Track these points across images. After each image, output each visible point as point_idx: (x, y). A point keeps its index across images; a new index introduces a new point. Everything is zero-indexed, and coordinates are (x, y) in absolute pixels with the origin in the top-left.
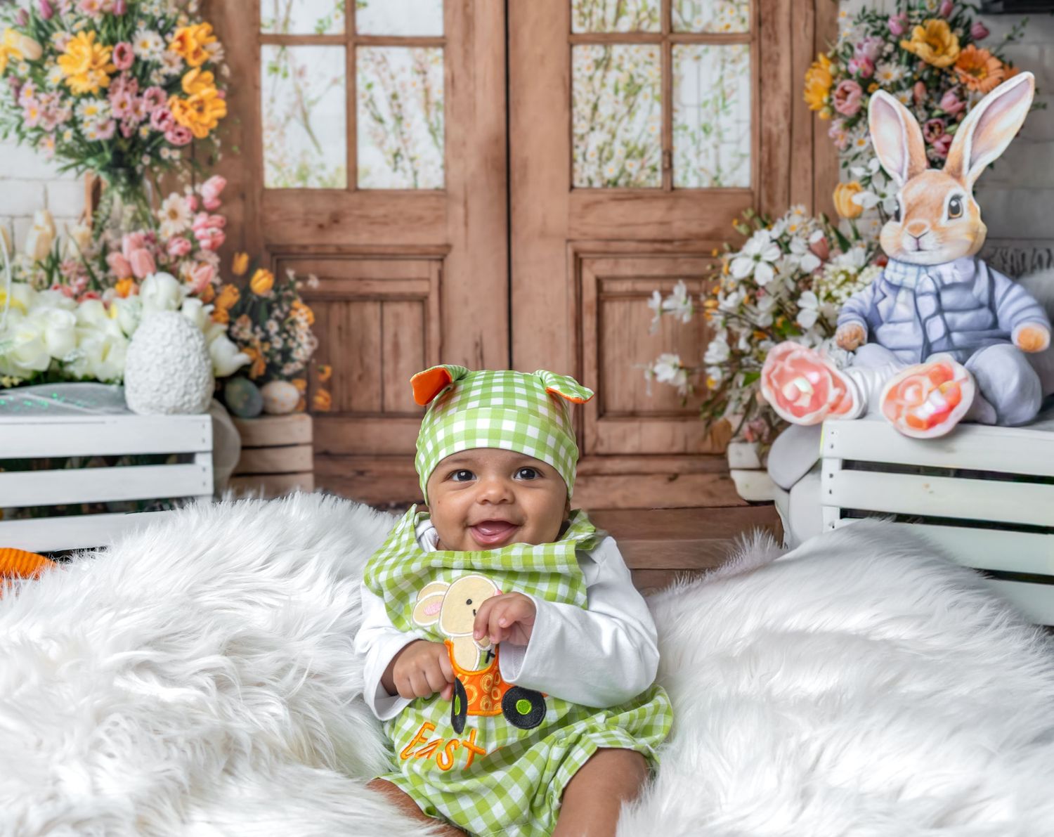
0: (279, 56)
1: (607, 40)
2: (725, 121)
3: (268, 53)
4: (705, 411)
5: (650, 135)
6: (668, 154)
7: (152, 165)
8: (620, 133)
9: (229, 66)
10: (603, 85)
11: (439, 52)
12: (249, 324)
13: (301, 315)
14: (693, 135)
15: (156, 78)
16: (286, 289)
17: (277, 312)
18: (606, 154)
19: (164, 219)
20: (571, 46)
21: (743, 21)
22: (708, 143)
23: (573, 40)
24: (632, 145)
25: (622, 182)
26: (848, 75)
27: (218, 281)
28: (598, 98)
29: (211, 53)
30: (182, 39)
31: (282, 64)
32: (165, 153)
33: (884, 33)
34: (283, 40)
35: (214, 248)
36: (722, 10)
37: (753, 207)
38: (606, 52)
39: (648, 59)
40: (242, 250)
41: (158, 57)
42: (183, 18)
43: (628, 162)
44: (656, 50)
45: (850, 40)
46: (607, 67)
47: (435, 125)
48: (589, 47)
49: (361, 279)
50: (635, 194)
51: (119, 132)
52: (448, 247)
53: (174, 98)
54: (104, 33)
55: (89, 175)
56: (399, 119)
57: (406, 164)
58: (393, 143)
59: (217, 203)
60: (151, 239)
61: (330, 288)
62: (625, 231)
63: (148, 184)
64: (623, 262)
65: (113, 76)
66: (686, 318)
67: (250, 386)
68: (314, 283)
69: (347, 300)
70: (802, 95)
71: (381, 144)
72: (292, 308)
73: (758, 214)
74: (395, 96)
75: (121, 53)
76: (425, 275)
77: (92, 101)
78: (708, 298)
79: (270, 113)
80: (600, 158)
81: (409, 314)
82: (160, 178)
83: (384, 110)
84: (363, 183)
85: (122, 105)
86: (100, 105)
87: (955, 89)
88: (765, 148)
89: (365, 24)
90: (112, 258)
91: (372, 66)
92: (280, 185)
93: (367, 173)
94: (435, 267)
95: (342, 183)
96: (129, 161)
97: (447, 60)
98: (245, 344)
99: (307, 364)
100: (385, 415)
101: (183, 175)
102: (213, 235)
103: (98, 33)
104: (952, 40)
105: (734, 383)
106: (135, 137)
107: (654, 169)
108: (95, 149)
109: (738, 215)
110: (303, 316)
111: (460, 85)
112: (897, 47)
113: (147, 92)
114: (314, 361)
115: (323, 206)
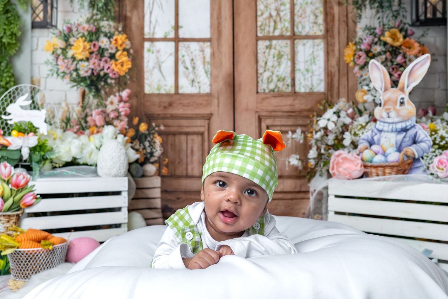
0: (151, 46)
1: (270, 38)
2: (314, 67)
3: (147, 45)
4: (308, 175)
5: (286, 73)
6: (293, 80)
7: (104, 85)
8: (275, 72)
9: (133, 50)
10: (269, 55)
11: (209, 44)
12: (138, 143)
13: (157, 139)
14: (302, 73)
15: (106, 54)
16: (152, 130)
17: (149, 139)
18: (270, 80)
19: (108, 105)
20: (257, 41)
21: (321, 31)
22: (308, 76)
23: (258, 39)
24: (280, 77)
25: (276, 90)
26: (361, 50)
27: (127, 127)
28: (267, 60)
29: (126, 45)
30: (116, 40)
31: (152, 49)
32: (109, 81)
33: (374, 34)
34: (152, 40)
35: (127, 115)
36: (313, 27)
37: (325, 99)
38: (270, 43)
39: (286, 45)
40: (136, 116)
41: (107, 47)
42: (117, 33)
43: (278, 83)
44: (289, 42)
45: (361, 37)
46: (270, 48)
47: (207, 70)
48: (264, 41)
49: (179, 126)
50: (281, 95)
51: (93, 73)
52: (211, 114)
53: (113, 61)
54: (88, 38)
55: (81, 89)
56: (194, 68)
57: (196, 84)
58: (191, 76)
59: (127, 99)
60: (103, 112)
61: (168, 129)
62: (277, 109)
63: (103, 92)
64: (276, 120)
65: (91, 53)
66: (301, 141)
67: (138, 166)
68: (162, 128)
69: (174, 134)
70: (343, 58)
71: (187, 77)
72: (154, 137)
73: (327, 102)
74: (192, 60)
75: (94, 45)
76: (203, 125)
77: (83, 62)
78: (309, 133)
79: (147, 66)
80: (268, 82)
81: (197, 139)
82: (107, 90)
83: (188, 64)
84: (181, 91)
85: (94, 64)
86: (86, 64)
87: (402, 54)
88: (330, 77)
89: (182, 34)
90: (89, 119)
91: (184, 49)
92: (151, 92)
93: (182, 88)
94: (207, 122)
95: (173, 91)
96: (96, 84)
97: (212, 46)
98: (137, 150)
99: (159, 158)
100: (188, 177)
101: (116, 89)
102: (126, 110)
103: (86, 38)
104: (400, 36)
105: (319, 165)
106: (99, 75)
107: (288, 85)
108: (84, 79)
109: (319, 102)
110: (158, 140)
111: (216, 55)
112: (379, 39)
113: (103, 59)
114: (162, 157)
115: (166, 100)
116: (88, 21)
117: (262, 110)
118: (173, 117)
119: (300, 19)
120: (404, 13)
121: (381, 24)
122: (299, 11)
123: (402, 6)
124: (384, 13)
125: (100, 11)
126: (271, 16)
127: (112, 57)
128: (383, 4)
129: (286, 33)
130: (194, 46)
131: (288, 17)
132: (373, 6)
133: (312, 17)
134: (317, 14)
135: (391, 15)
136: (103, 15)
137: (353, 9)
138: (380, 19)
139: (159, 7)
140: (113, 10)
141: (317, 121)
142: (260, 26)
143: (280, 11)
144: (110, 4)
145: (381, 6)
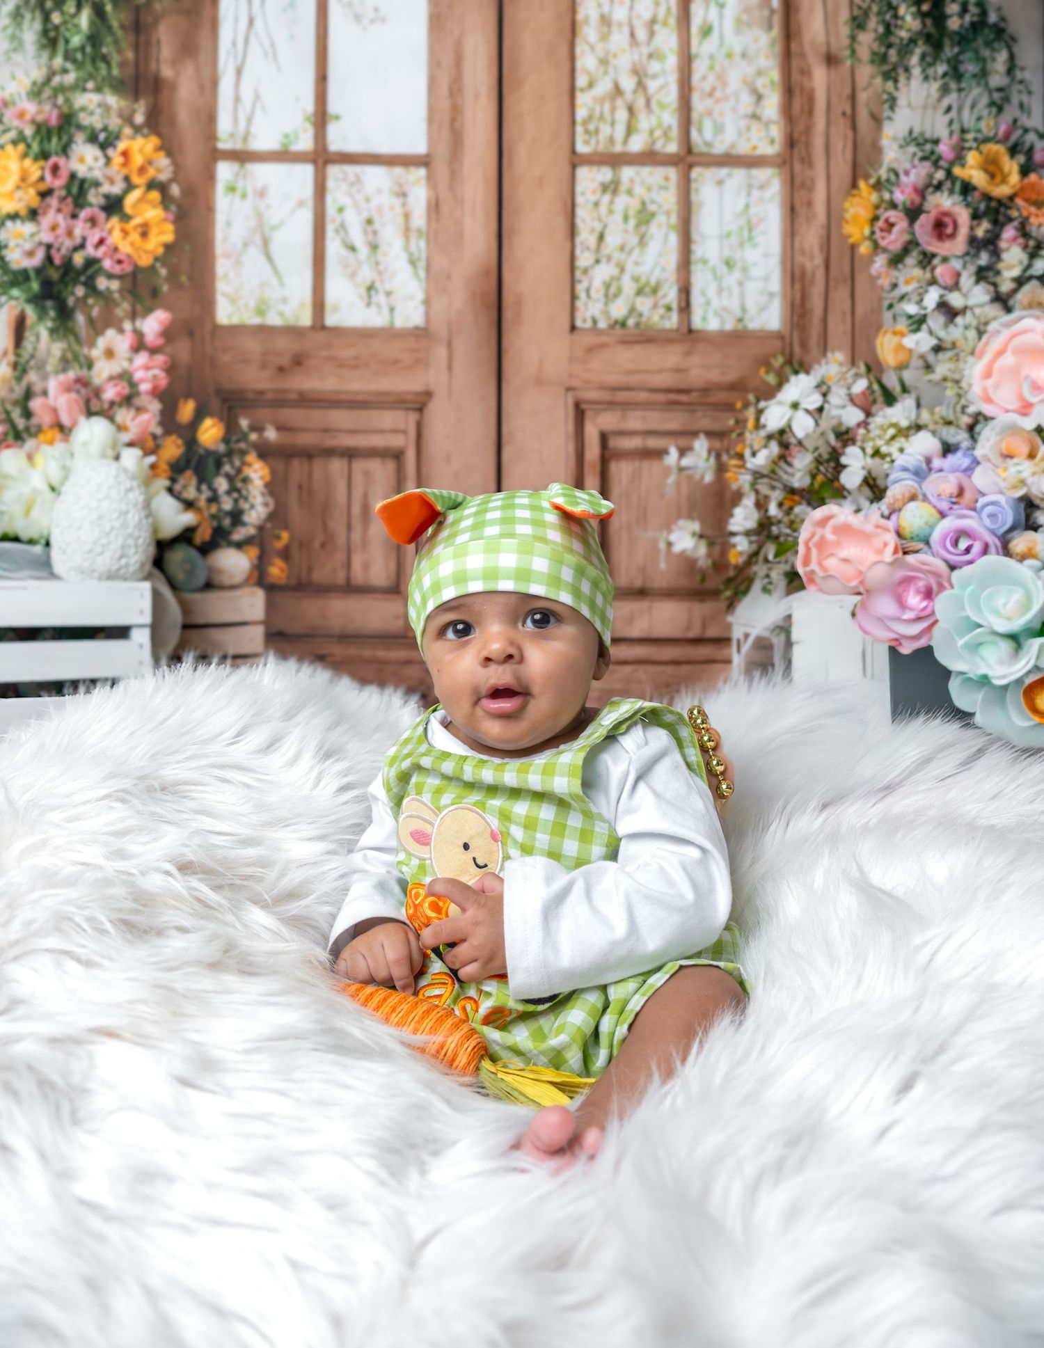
0: (237, 175)
1: (616, 160)
2: (751, 255)
3: (224, 171)
4: (727, 589)
5: (664, 270)
6: (685, 291)
7: (85, 297)
8: (630, 267)
9: (179, 184)
10: (611, 212)
11: (422, 172)
12: (194, 482)
13: (255, 471)
14: (713, 270)
15: (94, 198)
16: (238, 441)
17: (227, 468)
18: (613, 290)
19: (98, 359)
20: (574, 167)
21: (772, 142)
22: (731, 279)
23: (576, 160)
24: (643, 280)
25: (631, 322)
26: (893, 205)
27: (158, 431)
28: (605, 227)
29: (159, 170)
30: (125, 154)
31: (240, 184)
32: (102, 283)
33: (934, 158)
34: (242, 157)
35: (156, 393)
36: (748, 129)
37: (783, 353)
38: (615, 174)
39: (663, 183)
40: (187, 396)
41: (97, 174)
42: (127, 131)
43: (639, 300)
44: (672, 173)
45: (895, 166)
46: (615, 192)
47: (416, 254)
48: (595, 169)
49: (326, 431)
50: (647, 337)
51: (49, 259)
52: (428, 394)
53: (115, 221)
54: (35, 147)
55: (11, 308)
56: (374, 247)
57: (381, 298)
58: (366, 274)
59: (160, 341)
60: (83, 382)
61: (289, 439)
62: (634, 380)
63: (80, 319)
64: (632, 414)
65: (45, 194)
66: (709, 478)
67: (194, 553)
68: (271, 434)
69: (309, 454)
70: (840, 227)
71: (353, 275)
72: (244, 463)
73: (789, 361)
74: (369, 222)
75: (55, 169)
76: (402, 426)
77: (18, 222)
78: (731, 457)
79: (226, 238)
80: (606, 295)
81: (382, 471)
82: (95, 312)
83: (357, 237)
84: (331, 320)
85: (54, 228)
86: (28, 228)
87: (1015, 223)
88: (797, 286)
89: (338, 140)
90: (36, 404)
91: (344, 187)
92: (235, 320)
93: (336, 309)
94: (413, 417)
95: (306, 320)
96: (60, 292)
97: (430, 179)
98: (189, 505)
99: (261, 528)
100: (351, 589)
101: (123, 308)
102: (155, 377)
103: (29, 146)
104: (1011, 167)
105: (761, 557)
106: (67, 265)
107: (669, 309)
108: (21, 277)
109: (766, 363)
110: (257, 472)
111: (445, 209)
112: (949, 173)
113: (83, 214)
114: (269, 525)
115: (285, 346)
116: (36, 92)
117: (587, 382)
118: (306, 401)
119: (709, 102)
120: (1025, 98)
121: (956, 127)
122: (704, 78)
123: (1019, 75)
124: (963, 94)
125: (74, 61)
126: (618, 90)
127: (113, 206)
128: (962, 68)
129: (664, 145)
130: (375, 177)
131: (671, 95)
132: (930, 71)
133: (746, 100)
134: (762, 91)
135: (985, 100)
136: (82, 74)
137: (872, 77)
138: (953, 114)
139: (266, 54)
140: (115, 59)
141: (760, 412)
142: (585, 122)
143: (646, 75)
144: (109, 39)
145: (956, 73)
